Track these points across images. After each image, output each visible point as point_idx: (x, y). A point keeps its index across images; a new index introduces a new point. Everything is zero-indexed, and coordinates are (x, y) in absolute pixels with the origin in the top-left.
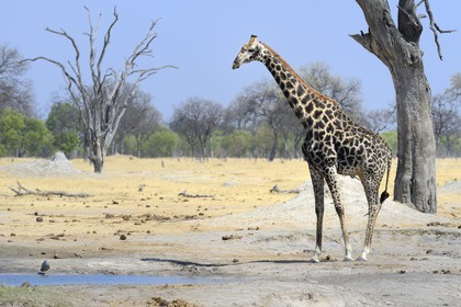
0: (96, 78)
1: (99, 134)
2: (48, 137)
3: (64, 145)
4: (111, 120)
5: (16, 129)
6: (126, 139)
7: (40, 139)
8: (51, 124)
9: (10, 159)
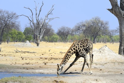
0: (37, 20)
1: (38, 36)
2: (24, 37)
3: (28, 39)
4: (41, 32)
5: (15, 34)
6: (45, 37)
7: (22, 37)
8: (25, 33)
9: (14, 42)
